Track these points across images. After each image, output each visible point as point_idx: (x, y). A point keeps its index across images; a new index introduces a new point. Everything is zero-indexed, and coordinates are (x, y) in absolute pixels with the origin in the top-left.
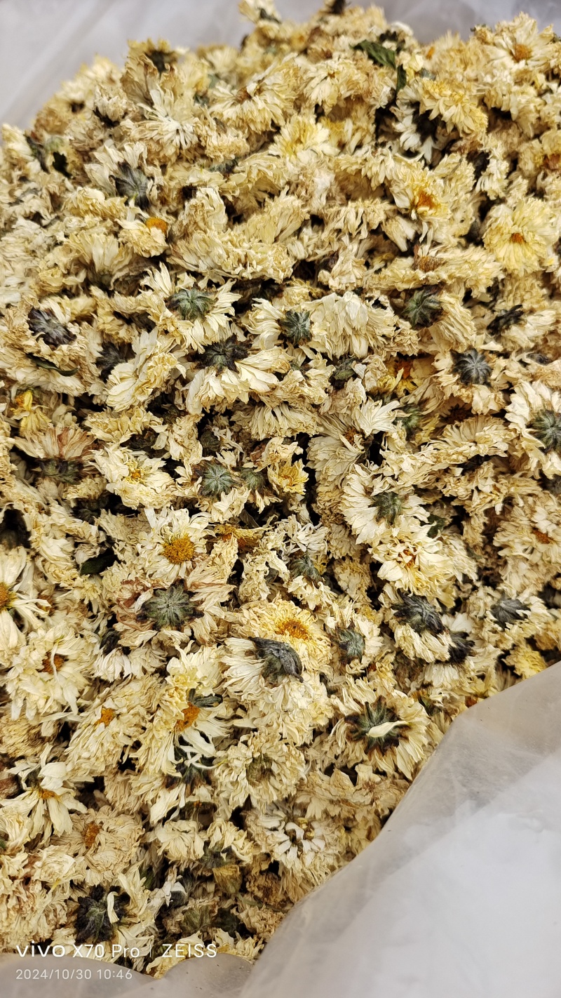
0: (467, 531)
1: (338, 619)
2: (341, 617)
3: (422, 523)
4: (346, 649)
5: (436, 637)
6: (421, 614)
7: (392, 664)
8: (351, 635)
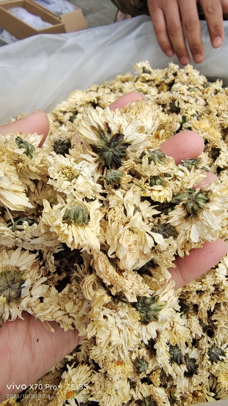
0: (199, 313)
1: (137, 355)
2: (139, 354)
3: (177, 311)
4: (139, 370)
5: (179, 366)
6: (173, 355)
7: (160, 374)
8: (142, 364)
